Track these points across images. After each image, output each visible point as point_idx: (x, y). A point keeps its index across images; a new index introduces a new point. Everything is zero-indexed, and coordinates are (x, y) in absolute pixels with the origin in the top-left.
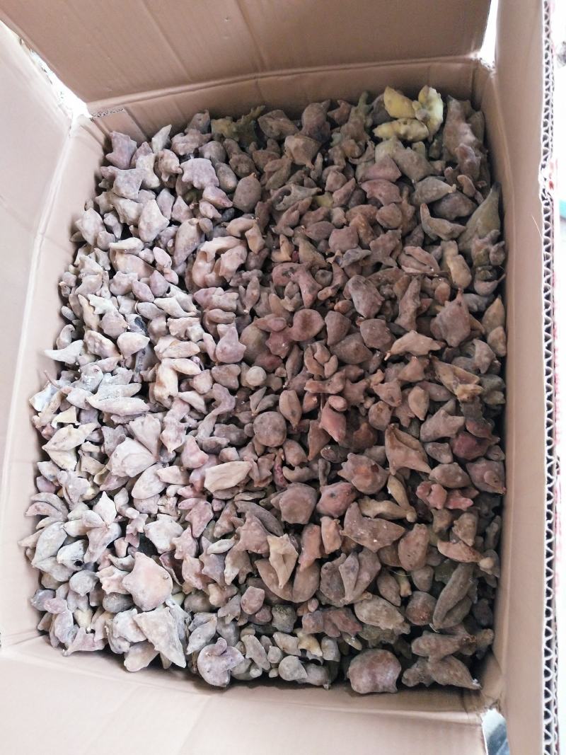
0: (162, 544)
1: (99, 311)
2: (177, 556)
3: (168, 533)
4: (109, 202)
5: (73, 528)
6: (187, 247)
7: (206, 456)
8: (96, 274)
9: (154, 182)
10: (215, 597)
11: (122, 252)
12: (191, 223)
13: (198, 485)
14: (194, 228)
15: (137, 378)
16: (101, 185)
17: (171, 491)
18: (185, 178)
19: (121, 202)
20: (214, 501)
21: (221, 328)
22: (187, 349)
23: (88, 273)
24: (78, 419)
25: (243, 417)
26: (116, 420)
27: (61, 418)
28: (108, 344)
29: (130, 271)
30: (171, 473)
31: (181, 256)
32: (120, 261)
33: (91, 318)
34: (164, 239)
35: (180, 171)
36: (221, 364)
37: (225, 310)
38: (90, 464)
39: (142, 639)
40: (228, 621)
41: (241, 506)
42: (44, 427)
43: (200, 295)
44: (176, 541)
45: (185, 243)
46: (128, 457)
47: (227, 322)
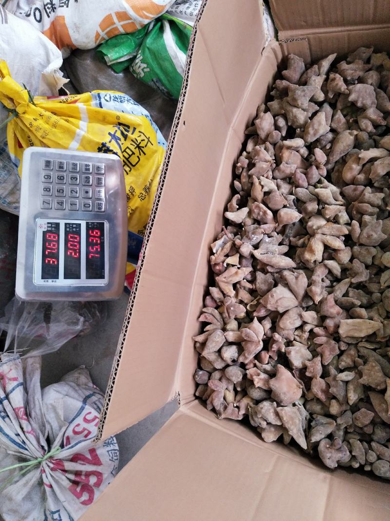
0: (297, 362)
1: (266, 189)
2: (307, 374)
3: (302, 357)
4: (282, 108)
5: (231, 336)
6: (343, 151)
7: (341, 311)
8: (266, 161)
9: (321, 97)
10: (334, 409)
11: (289, 148)
12: (351, 134)
13: (331, 329)
14: (352, 138)
15: (287, 242)
16: (273, 93)
17: (308, 328)
18: (352, 98)
19: (295, 110)
20: (342, 343)
21: (367, 218)
22: (339, 230)
23: (261, 160)
24: (240, 263)
25: (373, 287)
26: (270, 269)
27: (230, 260)
28: (270, 214)
29: (292, 163)
30: (310, 316)
31: (336, 157)
32: (286, 154)
33: (258, 193)
34: (324, 143)
35: (347, 91)
36: (361, 245)
37: (373, 205)
38: (245, 296)
39: (279, 423)
40: (343, 427)
41: (364, 352)
42: (216, 264)
43: (349, 189)
44: (308, 364)
45: (342, 148)
46: (281, 298)
47: (371, 214)
